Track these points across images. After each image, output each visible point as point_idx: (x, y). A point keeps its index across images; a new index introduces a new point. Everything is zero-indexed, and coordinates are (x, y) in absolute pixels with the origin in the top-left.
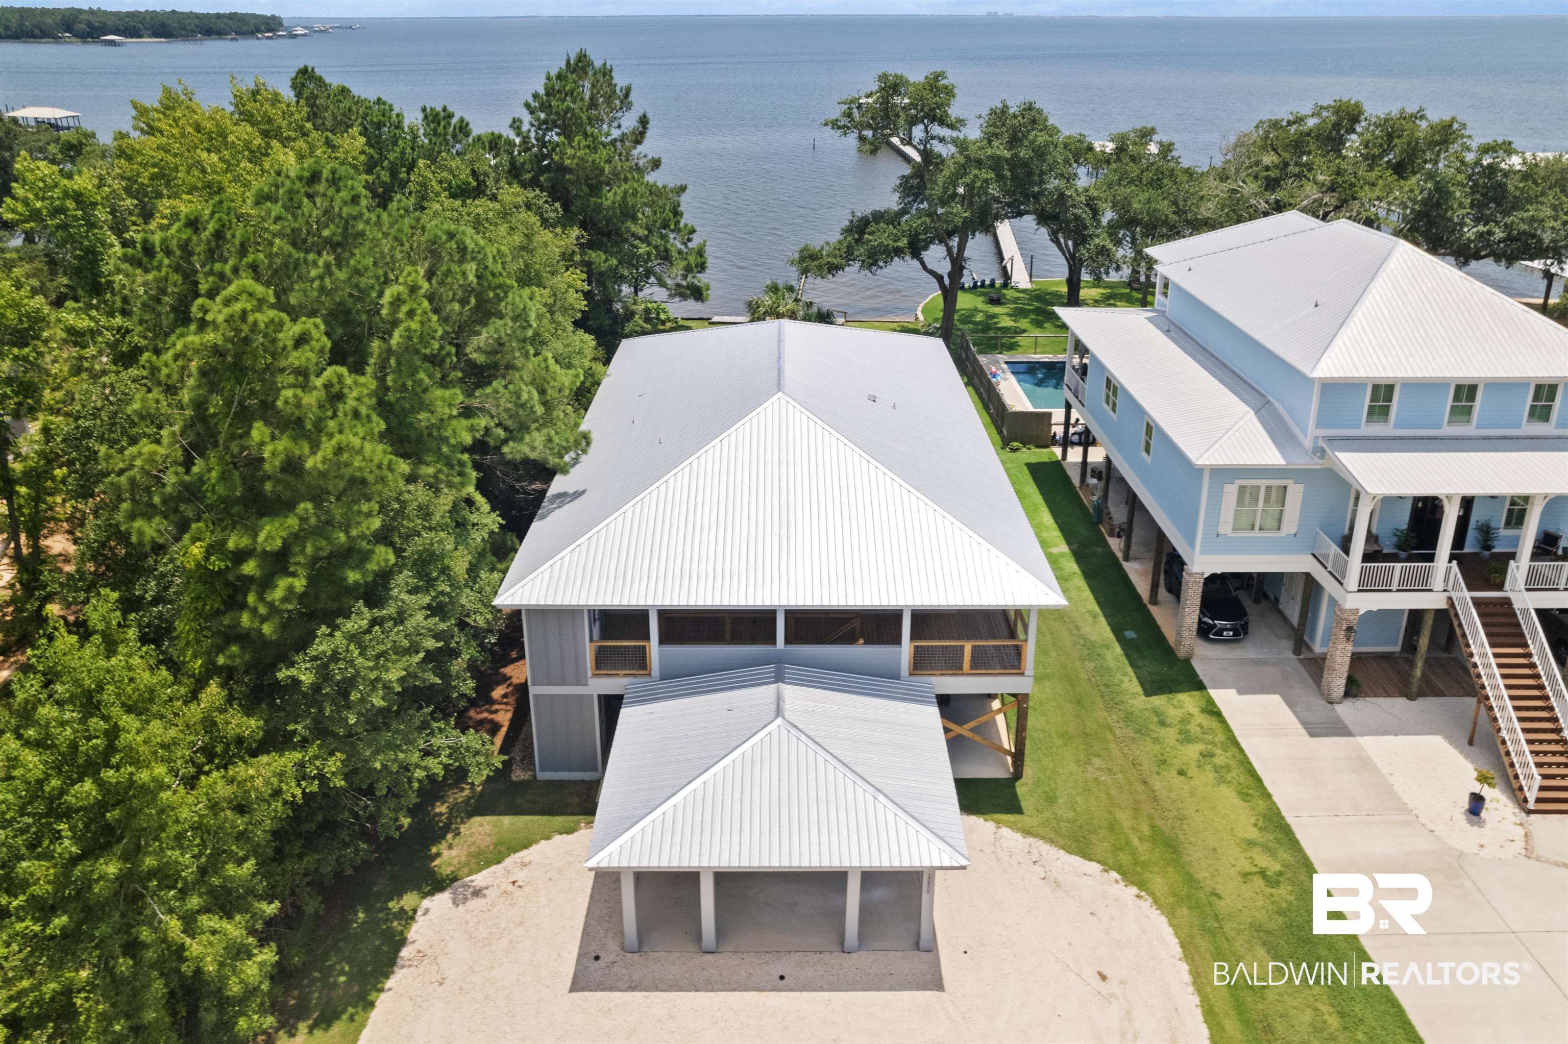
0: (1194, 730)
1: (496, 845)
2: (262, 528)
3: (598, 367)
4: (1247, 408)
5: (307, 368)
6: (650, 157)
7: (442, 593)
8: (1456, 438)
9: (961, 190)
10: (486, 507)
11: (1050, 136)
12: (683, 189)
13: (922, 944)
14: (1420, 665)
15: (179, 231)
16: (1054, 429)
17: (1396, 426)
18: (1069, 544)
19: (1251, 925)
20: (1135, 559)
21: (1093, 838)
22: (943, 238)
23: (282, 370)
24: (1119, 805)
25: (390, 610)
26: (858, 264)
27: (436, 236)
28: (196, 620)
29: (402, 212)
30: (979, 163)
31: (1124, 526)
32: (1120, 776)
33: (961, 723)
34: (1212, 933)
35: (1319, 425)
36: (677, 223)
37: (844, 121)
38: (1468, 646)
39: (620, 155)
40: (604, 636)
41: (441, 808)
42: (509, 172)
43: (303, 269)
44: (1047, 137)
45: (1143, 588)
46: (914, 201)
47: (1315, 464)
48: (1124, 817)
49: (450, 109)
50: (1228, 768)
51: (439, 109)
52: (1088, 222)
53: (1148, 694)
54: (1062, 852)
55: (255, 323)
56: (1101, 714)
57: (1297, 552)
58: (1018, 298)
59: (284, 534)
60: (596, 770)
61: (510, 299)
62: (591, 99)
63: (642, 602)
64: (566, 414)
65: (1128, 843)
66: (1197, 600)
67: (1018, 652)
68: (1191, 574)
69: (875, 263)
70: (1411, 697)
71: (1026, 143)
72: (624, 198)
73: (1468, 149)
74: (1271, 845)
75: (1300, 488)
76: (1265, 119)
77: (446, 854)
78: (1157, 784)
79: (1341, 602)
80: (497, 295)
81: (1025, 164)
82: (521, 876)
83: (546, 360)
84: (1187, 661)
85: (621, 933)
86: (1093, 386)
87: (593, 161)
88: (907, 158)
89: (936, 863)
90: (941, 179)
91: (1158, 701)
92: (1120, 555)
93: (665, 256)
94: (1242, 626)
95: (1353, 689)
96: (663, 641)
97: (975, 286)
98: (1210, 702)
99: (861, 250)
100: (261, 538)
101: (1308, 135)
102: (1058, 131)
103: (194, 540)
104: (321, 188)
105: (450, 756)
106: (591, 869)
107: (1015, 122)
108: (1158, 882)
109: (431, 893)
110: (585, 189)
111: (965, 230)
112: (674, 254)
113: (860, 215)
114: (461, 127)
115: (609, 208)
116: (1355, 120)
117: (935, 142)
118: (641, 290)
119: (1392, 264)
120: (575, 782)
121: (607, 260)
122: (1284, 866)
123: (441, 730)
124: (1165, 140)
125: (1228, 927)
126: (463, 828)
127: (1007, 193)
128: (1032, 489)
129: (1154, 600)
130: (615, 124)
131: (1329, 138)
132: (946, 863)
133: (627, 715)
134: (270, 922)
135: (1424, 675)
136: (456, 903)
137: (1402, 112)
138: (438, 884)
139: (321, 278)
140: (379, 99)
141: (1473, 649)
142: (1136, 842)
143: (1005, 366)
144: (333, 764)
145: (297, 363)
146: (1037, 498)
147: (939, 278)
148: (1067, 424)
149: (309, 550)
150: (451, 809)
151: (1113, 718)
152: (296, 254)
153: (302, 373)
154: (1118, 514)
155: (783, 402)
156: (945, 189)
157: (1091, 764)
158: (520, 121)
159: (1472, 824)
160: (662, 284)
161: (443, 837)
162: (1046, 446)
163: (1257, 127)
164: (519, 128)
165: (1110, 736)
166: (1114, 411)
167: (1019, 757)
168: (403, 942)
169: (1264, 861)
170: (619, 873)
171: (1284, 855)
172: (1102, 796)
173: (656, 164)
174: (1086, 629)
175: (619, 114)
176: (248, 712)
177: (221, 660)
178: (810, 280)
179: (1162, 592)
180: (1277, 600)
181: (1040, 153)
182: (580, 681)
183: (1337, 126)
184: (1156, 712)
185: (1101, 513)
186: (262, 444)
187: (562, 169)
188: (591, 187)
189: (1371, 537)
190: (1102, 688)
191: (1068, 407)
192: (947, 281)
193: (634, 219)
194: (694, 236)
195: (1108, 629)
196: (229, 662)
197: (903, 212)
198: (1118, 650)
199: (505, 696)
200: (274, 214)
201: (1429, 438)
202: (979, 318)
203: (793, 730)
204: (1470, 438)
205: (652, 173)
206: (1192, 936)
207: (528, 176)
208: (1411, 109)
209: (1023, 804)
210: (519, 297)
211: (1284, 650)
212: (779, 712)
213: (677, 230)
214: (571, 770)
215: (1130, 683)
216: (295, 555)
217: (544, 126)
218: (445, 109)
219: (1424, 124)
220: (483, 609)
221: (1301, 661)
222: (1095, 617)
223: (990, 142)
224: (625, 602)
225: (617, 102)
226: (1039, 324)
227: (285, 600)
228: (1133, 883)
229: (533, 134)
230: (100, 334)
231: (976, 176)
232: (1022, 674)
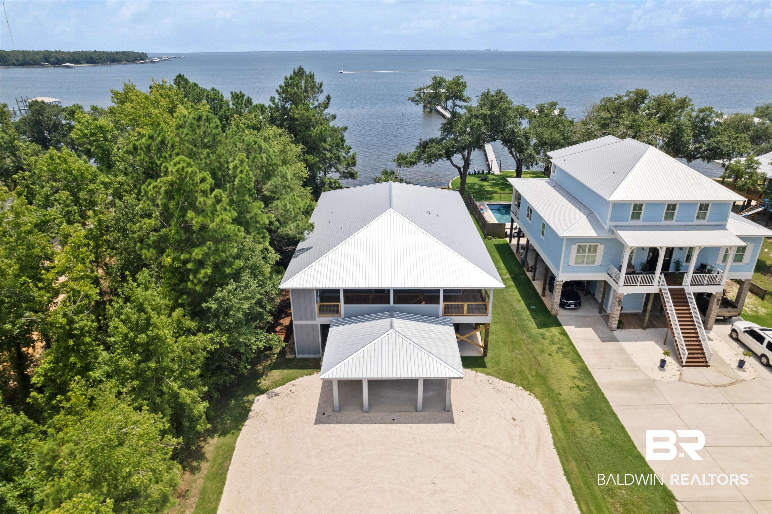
0: (556, 340)
1: (282, 379)
2: (194, 251)
3: (314, 203)
4: (583, 215)
5: (207, 190)
6: (331, 114)
7: (260, 280)
8: (667, 226)
9: (468, 130)
10: (273, 252)
11: (509, 105)
12: (346, 128)
13: (446, 409)
14: (648, 315)
15: (146, 140)
16: (506, 230)
17: (643, 221)
18: (510, 275)
19: (572, 404)
20: (537, 280)
21: (513, 376)
22: (460, 150)
23: (197, 191)
24: (524, 366)
25: (243, 283)
26: (422, 162)
27: (250, 142)
28: (168, 287)
29: (234, 133)
30: (477, 117)
31: (533, 267)
32: (525, 356)
33: (463, 335)
34: (557, 406)
35: (611, 221)
36: (343, 145)
37: (417, 98)
38: (666, 306)
39: (318, 113)
40: (321, 301)
41: (260, 367)
42: (270, 120)
43: (197, 156)
44: (507, 105)
45: (539, 290)
46: (448, 134)
47: (609, 236)
48: (526, 370)
49: (243, 93)
50: (568, 353)
51: (238, 92)
52: (524, 143)
53: (539, 328)
54: (501, 380)
55: (187, 172)
56: (519, 335)
57: (601, 272)
58: (494, 179)
59: (202, 253)
60: (320, 354)
61: (279, 169)
62: (305, 88)
63: (337, 287)
64: (302, 219)
65: (527, 378)
66: (560, 292)
67: (485, 306)
68: (558, 281)
69: (430, 161)
70: (643, 328)
71: (498, 108)
72: (321, 132)
73: (693, 111)
74: (583, 378)
75: (603, 246)
76: (605, 97)
77: (263, 382)
78: (540, 358)
79: (617, 290)
80: (273, 168)
81: (497, 117)
82: (293, 389)
83: (294, 195)
84: (555, 316)
85: (333, 406)
86: (523, 210)
87: (307, 116)
88: (444, 117)
89: (451, 376)
90: (460, 124)
91: (543, 330)
92: (531, 279)
93: (338, 159)
94: (578, 303)
95: (621, 325)
96: (346, 303)
97: (475, 173)
98: (564, 330)
99: (424, 156)
100: (194, 254)
101: (623, 104)
102: (512, 103)
103: (168, 256)
104: (202, 123)
105: (265, 342)
106: (322, 379)
107: (493, 98)
108: (537, 390)
109: (259, 395)
110: (304, 128)
111: (470, 147)
112: (342, 158)
113: (424, 140)
114: (248, 101)
115: (314, 136)
116: (644, 98)
117: (457, 108)
118: (328, 174)
119: (645, 156)
120: (311, 358)
121: (314, 159)
122: (587, 385)
123: (261, 333)
124: (561, 107)
125: (563, 404)
126: (269, 374)
127: (489, 131)
128: (496, 254)
129: (544, 295)
130: (316, 99)
131: (633, 106)
132: (455, 376)
133: (332, 331)
134: (205, 393)
135: (649, 320)
136: (269, 398)
137: (666, 94)
138: (262, 392)
139: (205, 158)
140: (213, 88)
141: (668, 307)
142: (530, 377)
143: (487, 206)
144: (225, 338)
145: (203, 189)
146: (498, 257)
147: (459, 169)
148: (512, 228)
149: (212, 259)
150: (264, 368)
151: (524, 337)
152: (195, 149)
153: (204, 193)
154: (531, 263)
155: (392, 212)
156: (461, 128)
157: (514, 352)
158: (274, 98)
159: (660, 370)
160: (338, 171)
161: (262, 377)
162: (503, 238)
163: (601, 101)
164: (274, 101)
165: (523, 343)
166: (530, 219)
167: (485, 348)
168: (250, 410)
169: (578, 383)
170: (332, 380)
171: (587, 381)
172: (518, 362)
173: (334, 117)
174: (515, 305)
175: (317, 95)
176: (192, 319)
177: (180, 301)
178: (402, 168)
179: (547, 292)
180: (594, 294)
181: (504, 112)
182: (313, 319)
183: (636, 100)
184: (541, 334)
185: (524, 262)
186: (192, 219)
187: (293, 119)
188: (306, 127)
189: (630, 265)
190: (521, 326)
191: (512, 221)
192: (462, 170)
193: (325, 141)
194: (350, 150)
195: (524, 305)
196: (183, 302)
197: (443, 139)
198: (528, 312)
199: (281, 330)
200: (185, 133)
201: (656, 226)
202: (477, 187)
203: (397, 333)
204: (673, 226)
205: (332, 122)
206: (549, 407)
207: (278, 122)
208: (669, 93)
209: (487, 365)
210: (283, 169)
211: (595, 312)
212: (391, 327)
213: (343, 148)
214: (309, 353)
215: (532, 324)
216: (206, 261)
217: (285, 100)
218: (241, 93)
219: (674, 100)
220: (275, 290)
221: (601, 316)
222: (519, 301)
223: (481, 107)
224: (331, 287)
225: (317, 90)
226: (503, 189)
227: (204, 277)
228: (528, 390)
229: (280, 104)
230: (112, 184)
231: (475, 122)
232: (487, 315)
